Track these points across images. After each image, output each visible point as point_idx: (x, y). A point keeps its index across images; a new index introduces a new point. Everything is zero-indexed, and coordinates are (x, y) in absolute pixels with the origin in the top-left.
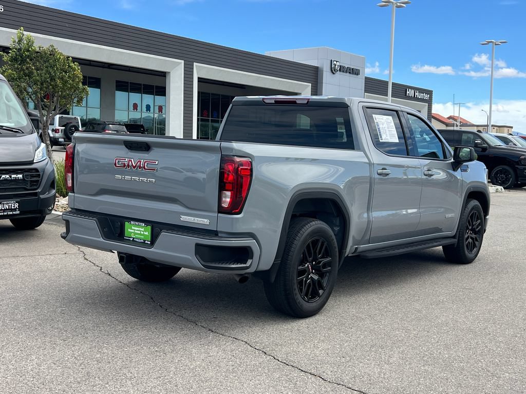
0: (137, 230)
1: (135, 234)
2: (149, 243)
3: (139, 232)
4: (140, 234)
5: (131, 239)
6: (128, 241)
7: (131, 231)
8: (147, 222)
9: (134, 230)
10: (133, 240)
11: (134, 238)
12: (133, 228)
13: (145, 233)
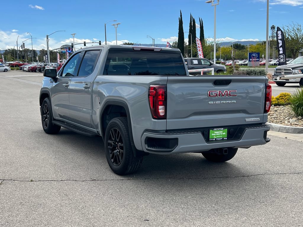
0: (218, 133)
1: (216, 136)
2: (226, 138)
3: (219, 134)
4: (220, 135)
5: (214, 139)
6: (212, 141)
7: (214, 134)
8: (224, 127)
9: (216, 133)
10: (216, 140)
11: (216, 139)
12: (215, 132)
13: (223, 134)
